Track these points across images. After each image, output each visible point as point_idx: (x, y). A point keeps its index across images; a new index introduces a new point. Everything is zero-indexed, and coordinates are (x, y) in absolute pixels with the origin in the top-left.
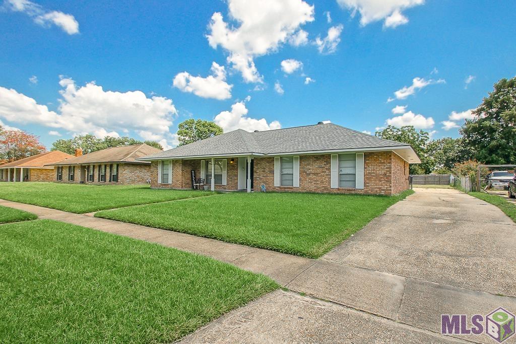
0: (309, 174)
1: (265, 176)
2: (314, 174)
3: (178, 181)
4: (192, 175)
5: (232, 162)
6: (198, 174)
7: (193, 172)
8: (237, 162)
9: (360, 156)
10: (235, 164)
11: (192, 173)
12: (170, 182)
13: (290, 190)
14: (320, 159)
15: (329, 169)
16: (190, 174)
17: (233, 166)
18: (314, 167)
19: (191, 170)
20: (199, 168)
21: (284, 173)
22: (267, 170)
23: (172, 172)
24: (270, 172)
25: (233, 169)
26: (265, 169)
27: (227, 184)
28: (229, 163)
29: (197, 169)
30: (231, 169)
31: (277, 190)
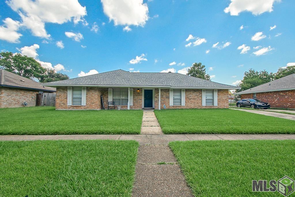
0: (191, 99)
1: (163, 100)
2: (193, 99)
3: (93, 103)
5: (138, 91)
9: (216, 91)
12: (83, 104)
13: (180, 108)
14: (196, 91)
15: (201, 97)
17: (138, 93)
18: (193, 95)
19: (101, 95)
20: (106, 94)
21: (175, 98)
22: (164, 96)
23: (86, 97)
24: (166, 98)
25: (138, 95)
26: (163, 96)
27: (133, 105)
28: (135, 92)
29: (104, 94)
30: (136, 95)
31: (171, 108)
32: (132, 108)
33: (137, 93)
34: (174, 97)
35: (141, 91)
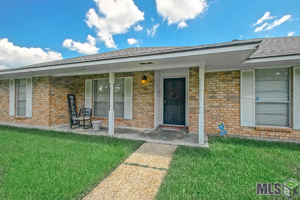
3: (42, 113)
4: (69, 102)
5: (144, 81)
6: (79, 100)
7: (72, 97)
8: (153, 81)
10: (150, 86)
11: (69, 99)
12: (29, 114)
16: (66, 100)
17: (145, 88)
19: (69, 95)
20: (81, 92)
21: (261, 100)
22: (221, 95)
23: (33, 98)
24: (228, 100)
25: (146, 94)
26: (216, 93)
27: (133, 118)
28: (136, 84)
29: (78, 93)
30: (140, 93)
31: (248, 133)
32: (130, 126)
33: (142, 88)
34: (257, 98)
35: (150, 82)
